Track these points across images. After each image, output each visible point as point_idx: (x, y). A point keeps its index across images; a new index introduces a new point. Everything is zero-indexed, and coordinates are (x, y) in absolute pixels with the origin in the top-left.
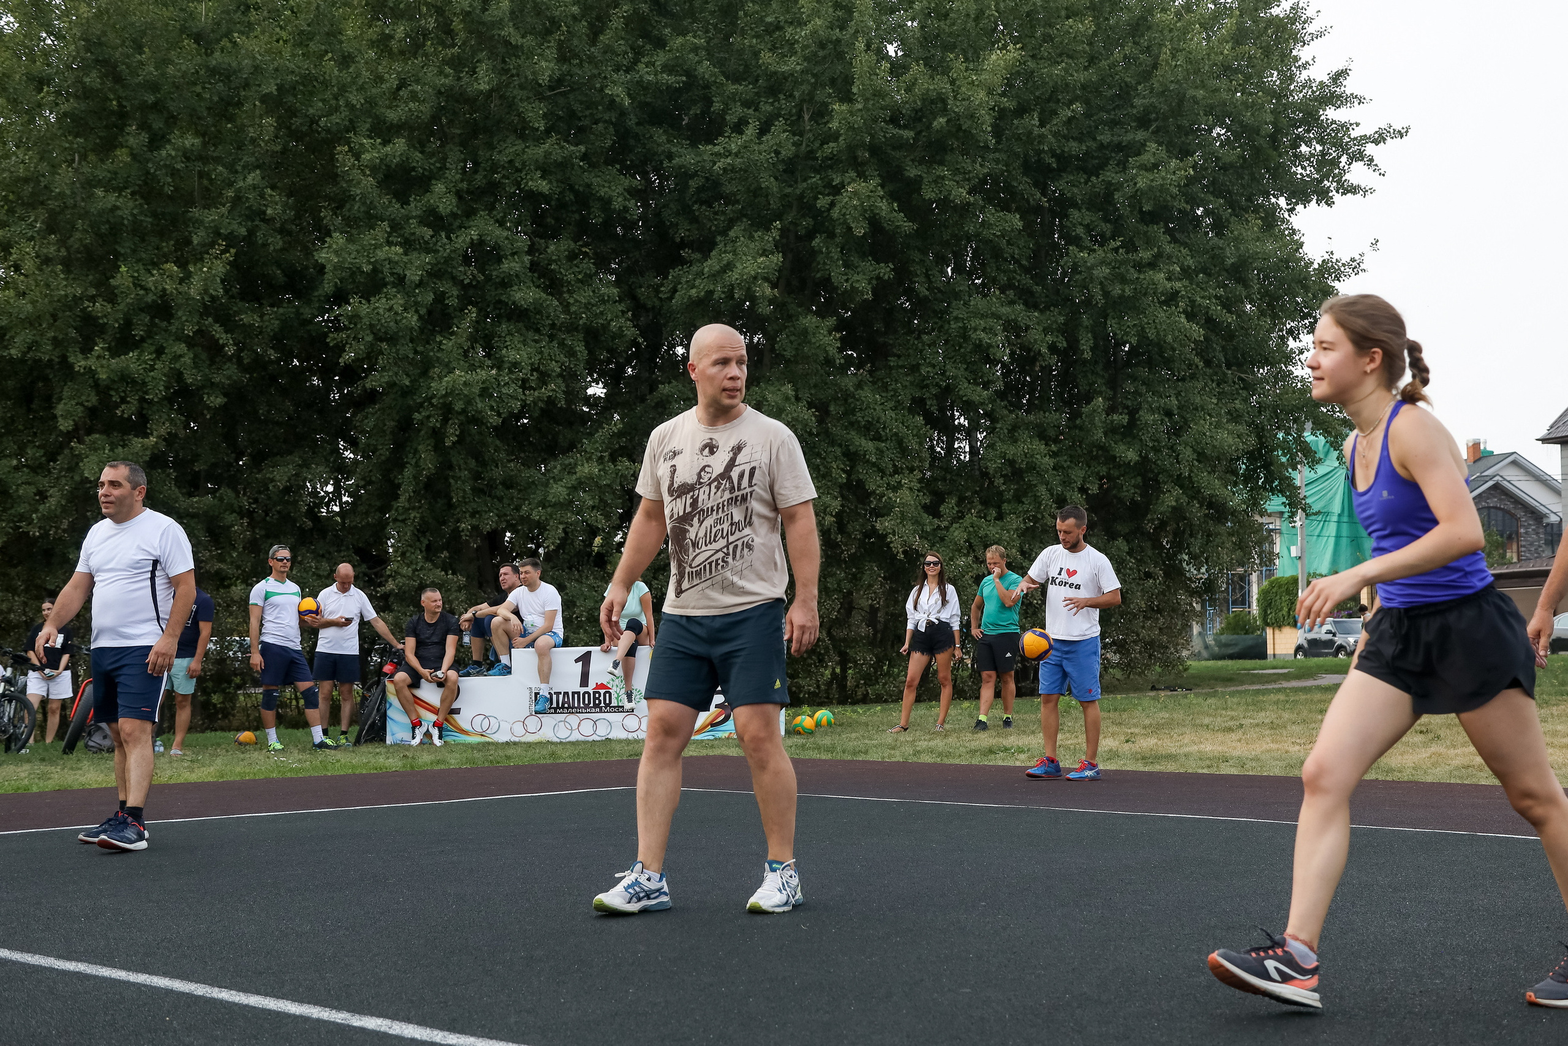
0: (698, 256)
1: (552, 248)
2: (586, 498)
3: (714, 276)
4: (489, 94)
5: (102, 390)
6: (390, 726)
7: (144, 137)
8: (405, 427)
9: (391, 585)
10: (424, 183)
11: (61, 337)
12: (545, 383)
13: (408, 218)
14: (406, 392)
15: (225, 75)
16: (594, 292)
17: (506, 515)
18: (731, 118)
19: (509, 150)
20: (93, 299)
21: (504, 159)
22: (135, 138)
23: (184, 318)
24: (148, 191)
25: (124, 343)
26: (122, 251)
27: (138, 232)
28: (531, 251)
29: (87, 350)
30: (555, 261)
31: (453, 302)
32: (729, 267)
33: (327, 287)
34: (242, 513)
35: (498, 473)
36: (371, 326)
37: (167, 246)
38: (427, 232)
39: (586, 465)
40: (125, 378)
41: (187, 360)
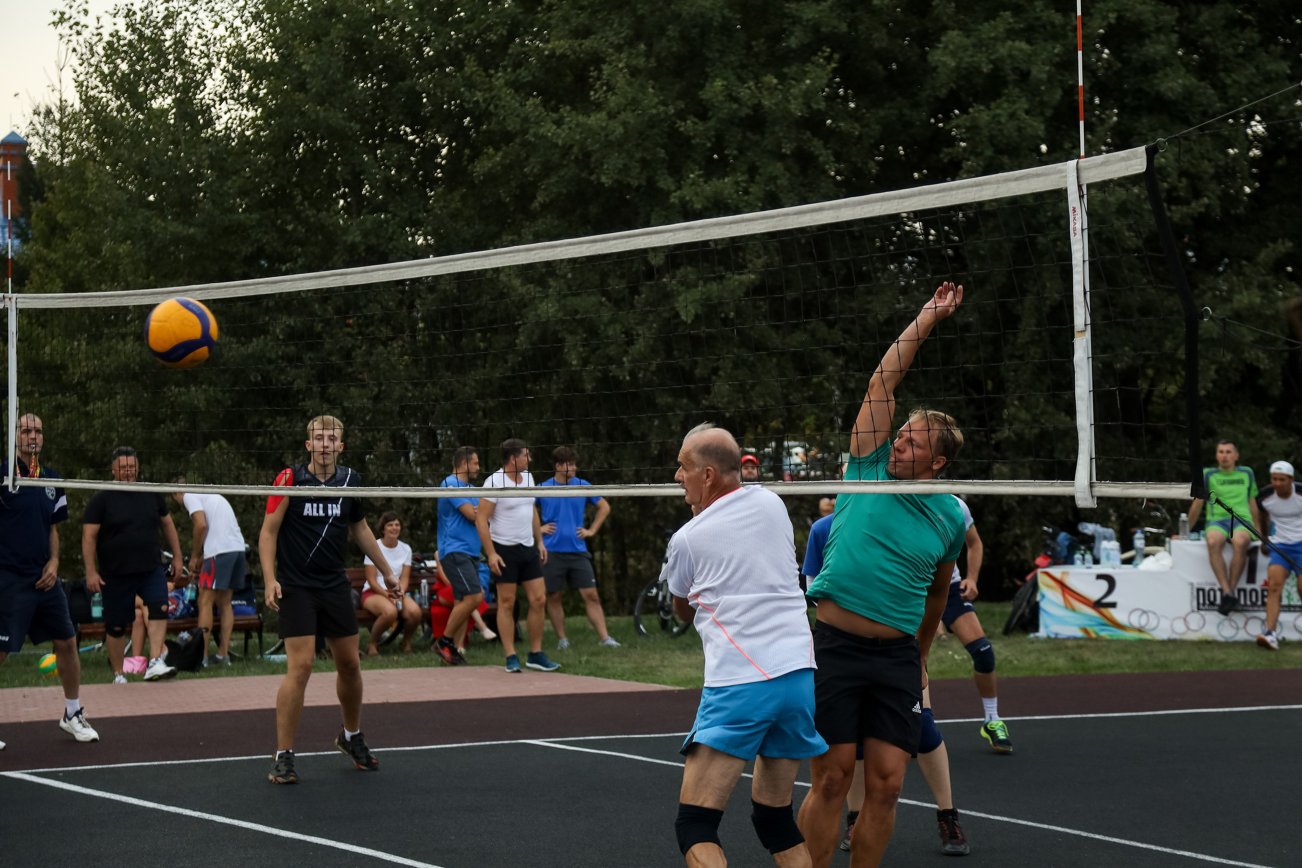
1: (1204, 16)
2: (1246, 335)
6: (1043, 619)
11: (649, 157)
12: (1197, 194)
16: (1257, 67)
17: (1143, 349)
20: (681, 115)
23: (781, 134)
26: (711, 56)
27: (726, 29)
29: (677, 171)
30: (1209, 33)
33: (938, 87)
35: (1133, 298)
36: (992, 138)
37: (759, 45)
39: (1245, 293)
41: (783, 182)
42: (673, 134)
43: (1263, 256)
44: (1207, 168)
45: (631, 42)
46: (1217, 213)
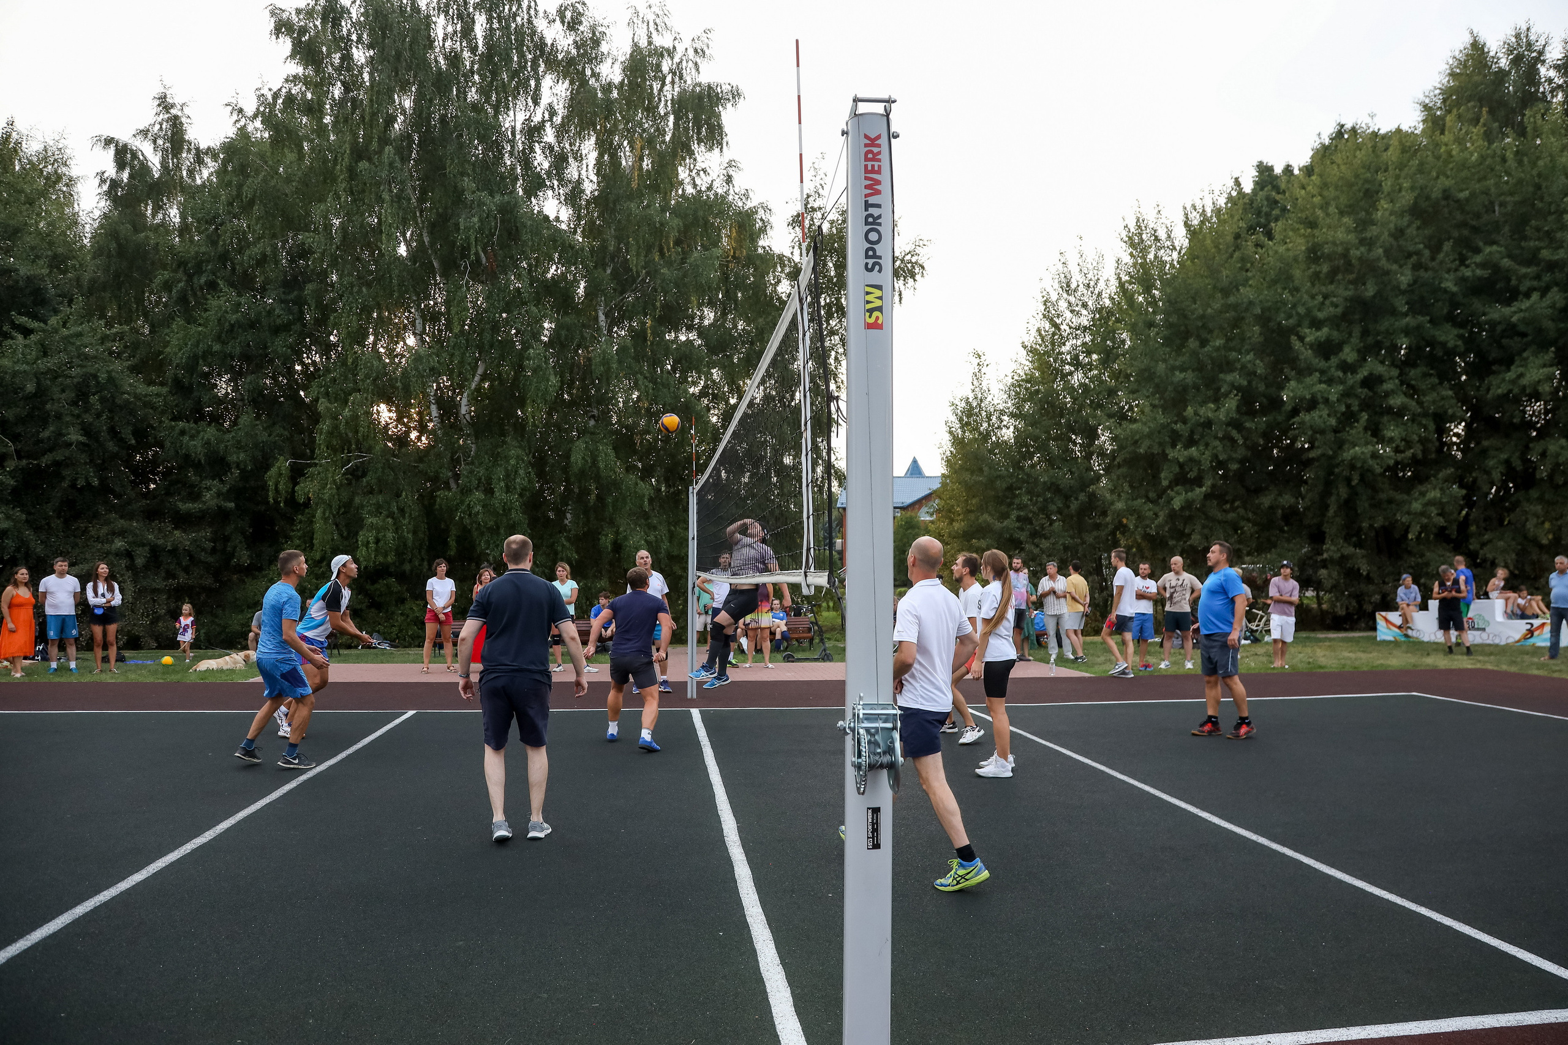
0: (1503, 368)
2: (1434, 511)
3: (1513, 382)
4: (1374, 297)
5: (1181, 466)
7: (1197, 343)
8: (1331, 473)
9: (1325, 556)
10: (1339, 347)
11: (1162, 442)
12: (1411, 448)
13: (1330, 367)
14: (1330, 458)
15: (1235, 307)
18: (1523, 288)
19: (1385, 324)
20: (1176, 423)
21: (1383, 328)
22: (1193, 343)
23: (1218, 429)
24: (1200, 368)
25: (1191, 442)
26: (1189, 399)
27: (1196, 389)
28: (1400, 375)
29: (1174, 446)
31: (1355, 408)
32: (1521, 375)
33: (1288, 408)
34: (1248, 520)
35: (1383, 496)
37: (1210, 393)
38: (1340, 374)
40: (1191, 459)
41: (1220, 448)
42: (1174, 431)
43: (1441, 475)
44: (1415, 438)
45: (1153, 394)
46: (1420, 456)
